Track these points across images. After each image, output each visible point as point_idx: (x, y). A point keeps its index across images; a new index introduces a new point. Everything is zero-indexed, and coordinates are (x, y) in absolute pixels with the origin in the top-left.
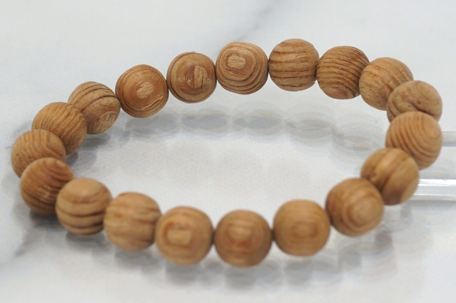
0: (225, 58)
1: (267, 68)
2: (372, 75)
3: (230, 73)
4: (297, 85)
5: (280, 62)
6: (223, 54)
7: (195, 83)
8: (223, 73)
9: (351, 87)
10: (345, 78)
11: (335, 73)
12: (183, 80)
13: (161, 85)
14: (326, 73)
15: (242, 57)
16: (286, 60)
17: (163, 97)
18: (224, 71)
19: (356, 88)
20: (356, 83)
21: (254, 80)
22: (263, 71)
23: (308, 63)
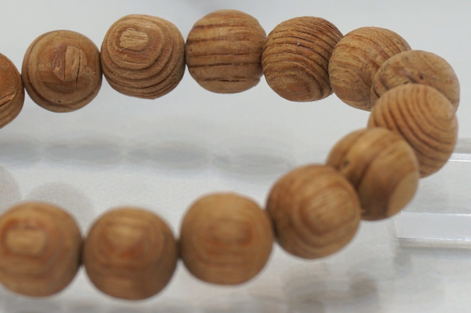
0: (116, 34)
1: (183, 55)
2: (349, 48)
3: (123, 57)
4: (231, 79)
5: (204, 40)
6: (114, 30)
7: (66, 72)
8: (112, 58)
9: (315, 76)
10: (306, 59)
11: (290, 51)
12: (48, 68)
13: (12, 76)
14: (277, 54)
15: (143, 32)
16: (213, 36)
17: (15, 97)
18: (114, 54)
19: (323, 78)
20: (323, 69)
21: (161, 69)
22: (176, 56)
23: (248, 42)
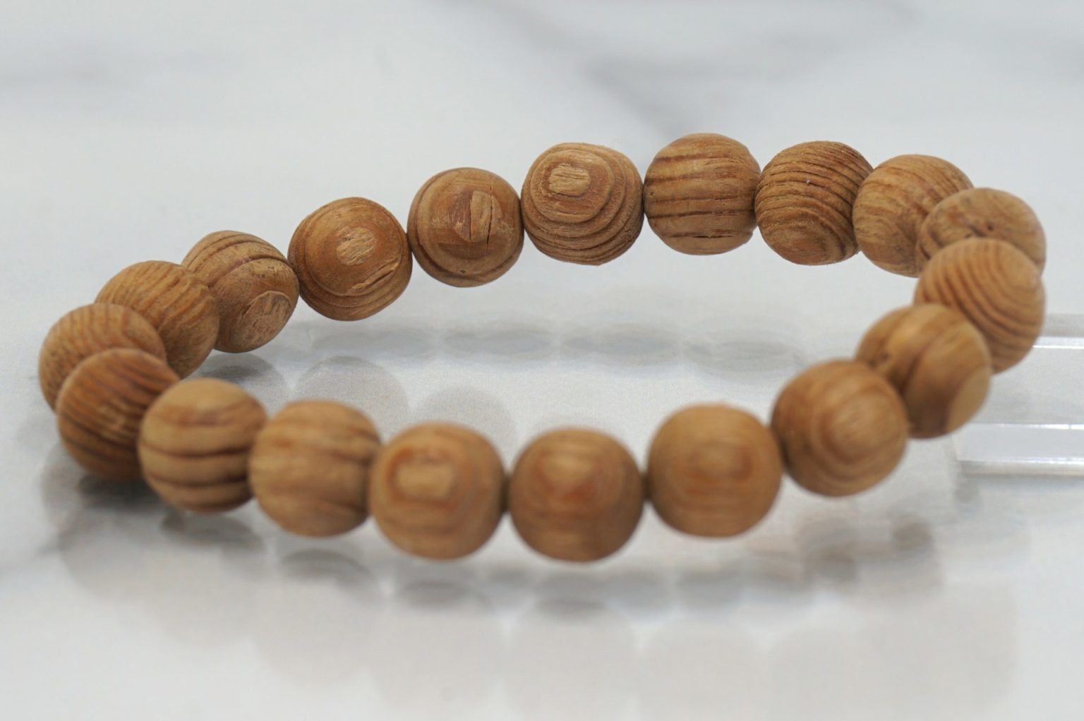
0: (543, 172)
1: (640, 200)
2: (882, 187)
3: (553, 206)
4: (710, 234)
5: (670, 179)
6: (539, 166)
7: (472, 229)
8: (539, 207)
9: (834, 228)
10: (819, 204)
11: (797, 193)
12: (446, 223)
13: (395, 237)
14: (777, 196)
15: (581, 168)
16: (684, 172)
17: (398, 267)
18: (540, 201)
19: (845, 231)
20: (845, 217)
21: (609, 222)
22: (630, 202)
23: (735, 180)
